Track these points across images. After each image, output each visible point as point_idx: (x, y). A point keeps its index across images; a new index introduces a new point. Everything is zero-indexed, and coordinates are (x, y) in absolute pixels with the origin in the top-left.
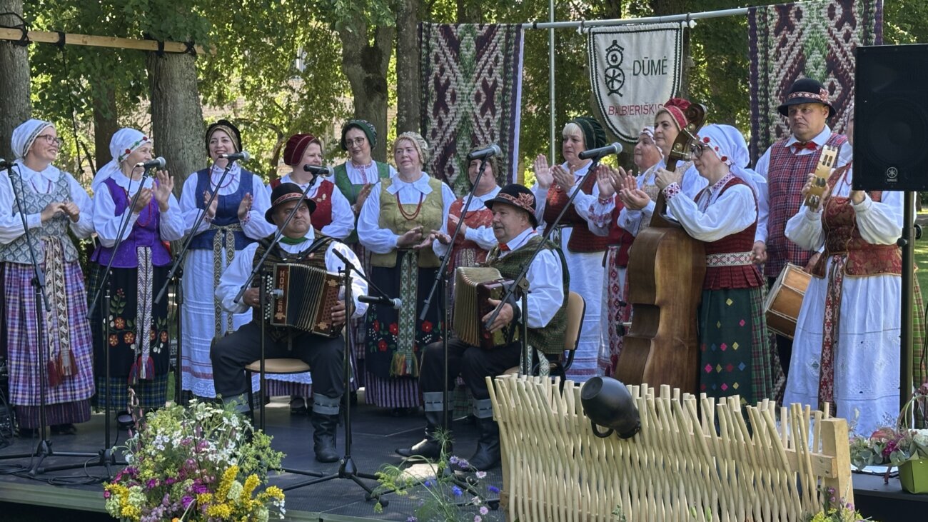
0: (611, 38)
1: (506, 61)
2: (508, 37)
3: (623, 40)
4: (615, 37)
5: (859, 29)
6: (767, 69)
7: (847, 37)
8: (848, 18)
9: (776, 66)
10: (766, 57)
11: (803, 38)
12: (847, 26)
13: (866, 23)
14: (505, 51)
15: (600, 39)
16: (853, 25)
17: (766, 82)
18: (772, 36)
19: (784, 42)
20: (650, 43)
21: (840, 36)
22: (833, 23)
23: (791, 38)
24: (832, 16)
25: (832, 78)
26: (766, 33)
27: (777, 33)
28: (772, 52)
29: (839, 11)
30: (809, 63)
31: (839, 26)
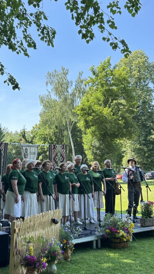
0: (25, 147)
1: (5, 150)
2: (5, 145)
3: (28, 148)
4: (26, 147)
5: (65, 150)
6: (51, 155)
7: (63, 151)
8: (63, 148)
9: (53, 155)
10: (51, 153)
11: (57, 150)
12: (63, 149)
13: (66, 149)
14: (4, 148)
15: (24, 147)
16: (64, 149)
17: (51, 157)
18: (52, 150)
19: (54, 151)
20: (33, 149)
21: (62, 151)
22: (61, 149)
23: (55, 150)
24: (61, 147)
25: (61, 157)
26: (52, 149)
27: (53, 149)
28: (52, 152)
29: (62, 147)
30: (58, 155)
31: (62, 149)
